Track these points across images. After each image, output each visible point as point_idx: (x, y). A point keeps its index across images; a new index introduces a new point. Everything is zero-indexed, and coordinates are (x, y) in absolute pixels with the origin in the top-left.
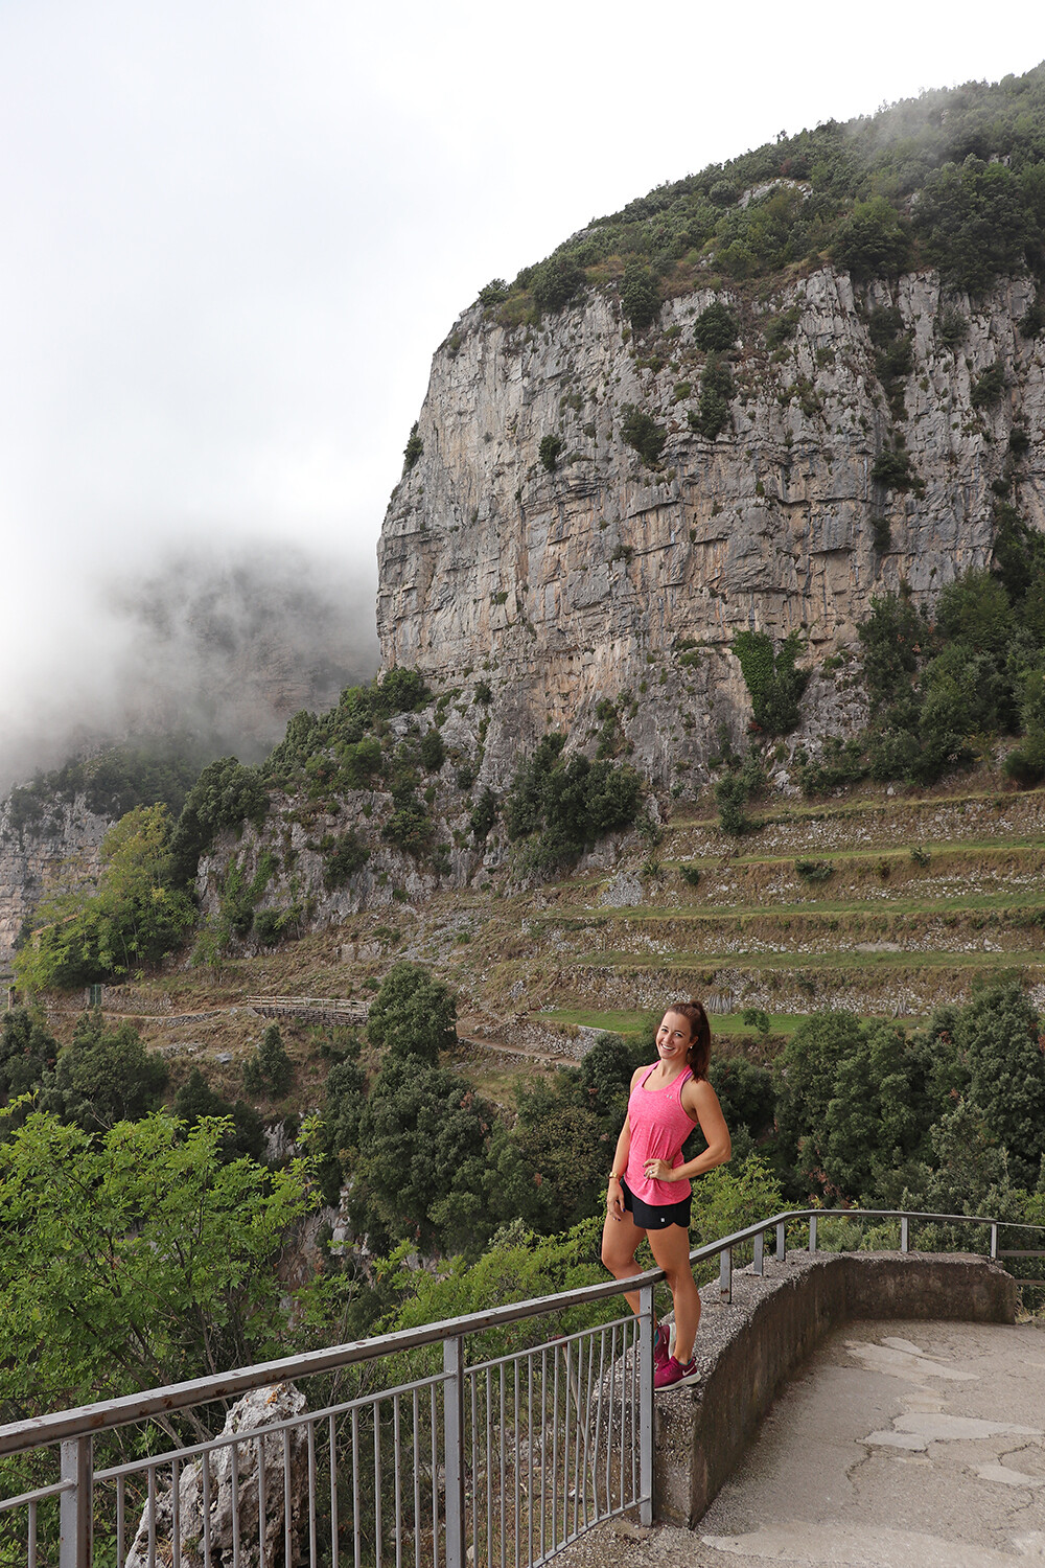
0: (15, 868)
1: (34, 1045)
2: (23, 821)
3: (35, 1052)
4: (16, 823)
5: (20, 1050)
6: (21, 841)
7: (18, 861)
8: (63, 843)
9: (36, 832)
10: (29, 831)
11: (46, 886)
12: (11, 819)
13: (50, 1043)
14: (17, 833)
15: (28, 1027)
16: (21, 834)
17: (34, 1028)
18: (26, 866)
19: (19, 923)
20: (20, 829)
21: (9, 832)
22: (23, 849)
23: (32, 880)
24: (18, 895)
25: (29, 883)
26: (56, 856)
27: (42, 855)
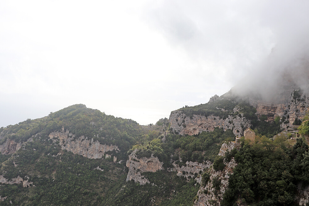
0: (294, 108)
1: (303, 146)
2: (296, 98)
3: (303, 147)
4: (295, 98)
5: (300, 146)
6: (295, 102)
7: (295, 106)
8: (305, 103)
9: (299, 100)
10: (297, 100)
11: (301, 112)
12: (293, 97)
13: (307, 146)
14: (295, 100)
15: (302, 142)
16: (296, 100)
17: (303, 142)
18: (296, 107)
19: (294, 119)
20: (295, 99)
21: (293, 100)
22: (296, 104)
23: (298, 110)
24: (294, 113)
25: (297, 111)
26: (303, 105)
27: (300, 105)
